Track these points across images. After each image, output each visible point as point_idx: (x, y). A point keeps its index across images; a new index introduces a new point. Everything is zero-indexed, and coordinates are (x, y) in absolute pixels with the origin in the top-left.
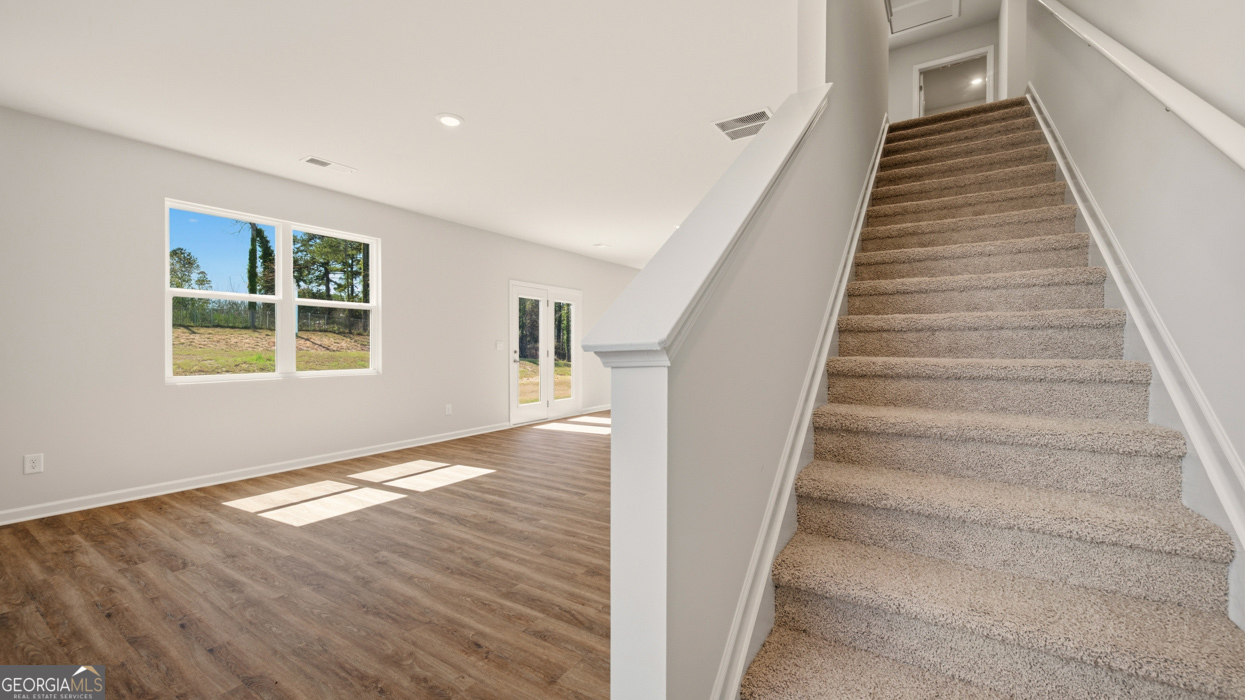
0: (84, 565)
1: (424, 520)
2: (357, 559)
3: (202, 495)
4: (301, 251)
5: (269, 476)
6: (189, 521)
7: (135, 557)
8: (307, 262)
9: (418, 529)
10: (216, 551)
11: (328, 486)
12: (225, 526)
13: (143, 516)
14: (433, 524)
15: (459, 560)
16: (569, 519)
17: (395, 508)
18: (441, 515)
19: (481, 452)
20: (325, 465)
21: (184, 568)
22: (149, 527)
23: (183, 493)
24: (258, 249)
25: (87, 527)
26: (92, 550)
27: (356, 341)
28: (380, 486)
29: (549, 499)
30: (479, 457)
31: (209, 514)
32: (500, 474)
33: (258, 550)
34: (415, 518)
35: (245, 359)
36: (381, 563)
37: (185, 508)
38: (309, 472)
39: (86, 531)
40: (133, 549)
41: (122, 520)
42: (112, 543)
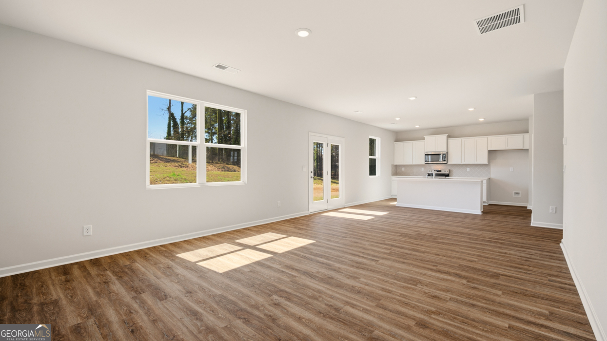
0: (114, 292)
1: (289, 274)
2: (261, 300)
3: (164, 249)
4: (189, 123)
5: (194, 239)
6: (161, 266)
7: (139, 289)
8: (192, 128)
9: (288, 280)
10: (180, 288)
11: (225, 247)
12: (180, 270)
13: (138, 261)
14: (296, 277)
15: (324, 306)
16: (379, 279)
17: (268, 263)
18: (297, 270)
19: (300, 229)
20: (220, 233)
21: (166, 299)
22: (143, 269)
23: (154, 247)
24: (172, 122)
25: (112, 267)
26: (117, 282)
27: (215, 166)
28: (254, 248)
29: (357, 262)
30: (300, 232)
31: (170, 262)
32: (318, 244)
33: (203, 289)
34: (283, 272)
35: (168, 175)
36: (277, 305)
37: (158, 257)
38: (213, 237)
39: (112, 269)
40: (137, 284)
41: (128, 263)
42: (126, 278)
